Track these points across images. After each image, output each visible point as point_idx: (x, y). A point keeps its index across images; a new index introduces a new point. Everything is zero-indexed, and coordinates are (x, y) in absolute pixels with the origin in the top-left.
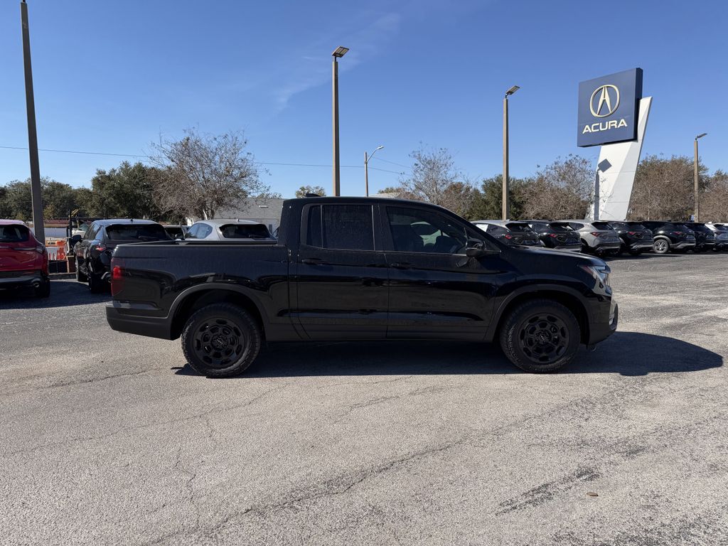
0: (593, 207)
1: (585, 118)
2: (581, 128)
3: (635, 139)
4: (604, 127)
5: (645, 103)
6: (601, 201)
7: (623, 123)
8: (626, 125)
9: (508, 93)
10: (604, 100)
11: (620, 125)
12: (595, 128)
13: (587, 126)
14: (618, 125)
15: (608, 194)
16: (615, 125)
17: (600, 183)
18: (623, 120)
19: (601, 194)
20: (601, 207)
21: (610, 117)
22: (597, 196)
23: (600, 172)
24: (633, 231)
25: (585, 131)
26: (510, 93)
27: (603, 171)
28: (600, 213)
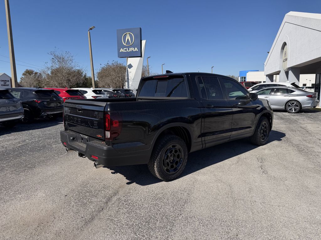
0: (126, 83)
1: (120, 46)
2: (119, 50)
3: (141, 56)
4: (129, 50)
5: (144, 42)
6: (130, 81)
7: (136, 49)
8: (137, 50)
9: (90, 29)
10: (128, 39)
11: (135, 50)
12: (125, 50)
13: (122, 49)
14: (134, 50)
15: (133, 78)
16: (133, 50)
17: (129, 74)
18: (136, 48)
19: (130, 78)
20: (130, 83)
21: (131, 46)
22: (128, 79)
23: (128, 69)
24: (128, 94)
25: (121, 51)
26: (91, 29)
27: (130, 69)
28: (130, 86)
